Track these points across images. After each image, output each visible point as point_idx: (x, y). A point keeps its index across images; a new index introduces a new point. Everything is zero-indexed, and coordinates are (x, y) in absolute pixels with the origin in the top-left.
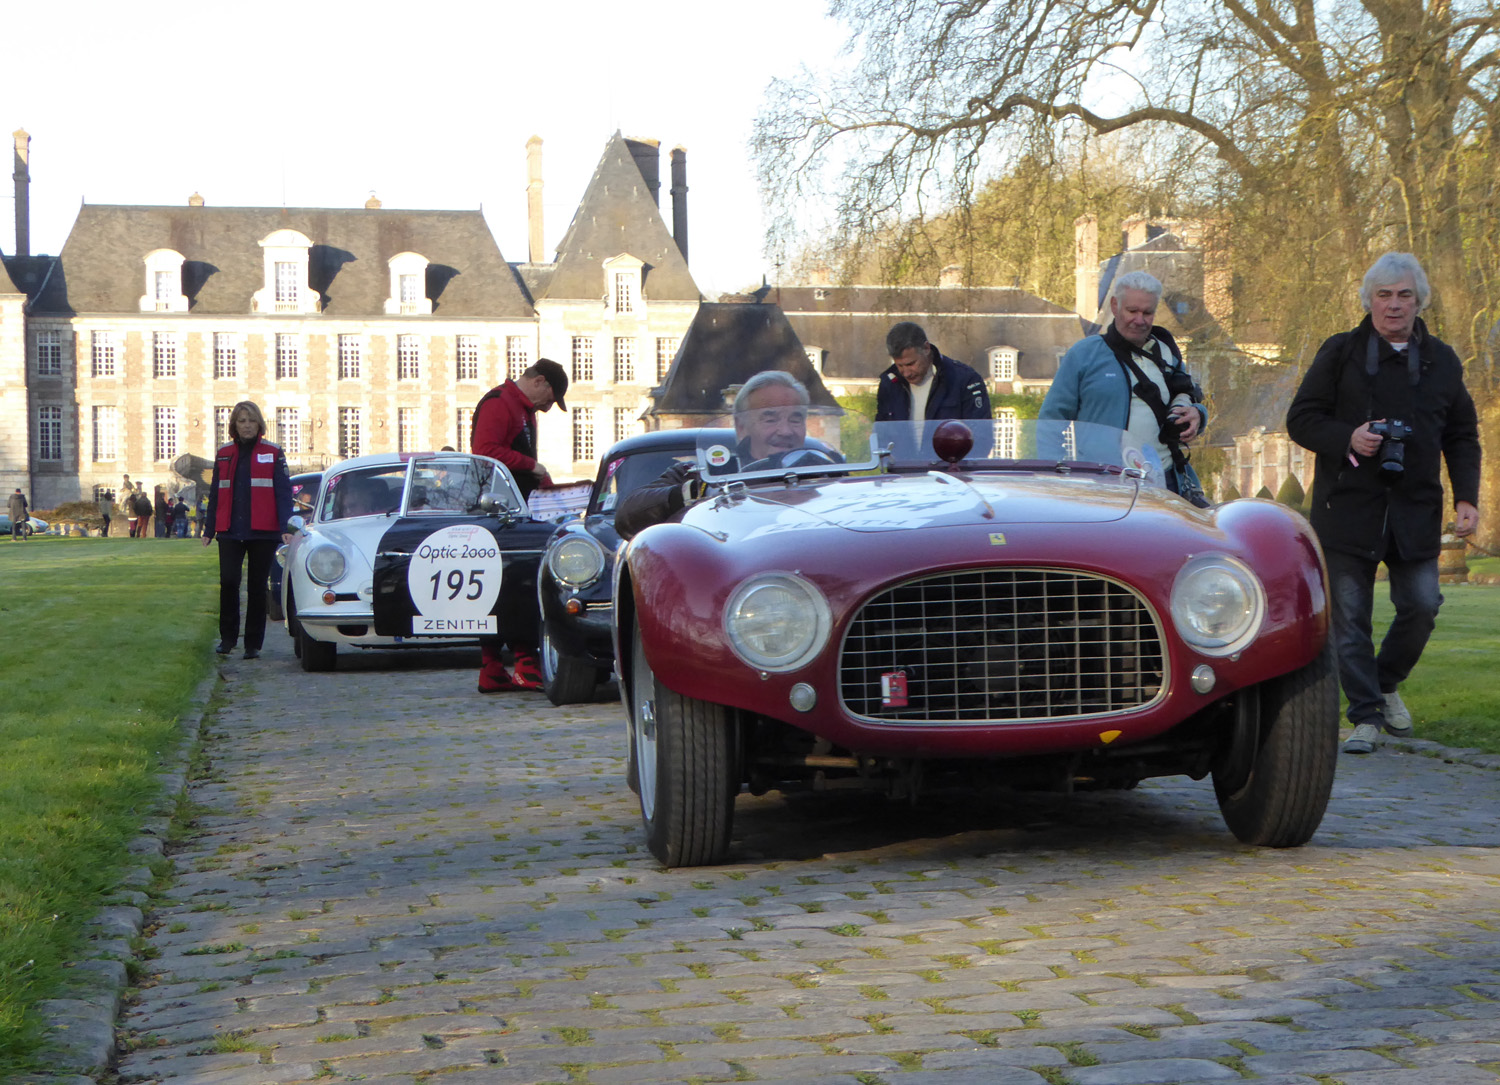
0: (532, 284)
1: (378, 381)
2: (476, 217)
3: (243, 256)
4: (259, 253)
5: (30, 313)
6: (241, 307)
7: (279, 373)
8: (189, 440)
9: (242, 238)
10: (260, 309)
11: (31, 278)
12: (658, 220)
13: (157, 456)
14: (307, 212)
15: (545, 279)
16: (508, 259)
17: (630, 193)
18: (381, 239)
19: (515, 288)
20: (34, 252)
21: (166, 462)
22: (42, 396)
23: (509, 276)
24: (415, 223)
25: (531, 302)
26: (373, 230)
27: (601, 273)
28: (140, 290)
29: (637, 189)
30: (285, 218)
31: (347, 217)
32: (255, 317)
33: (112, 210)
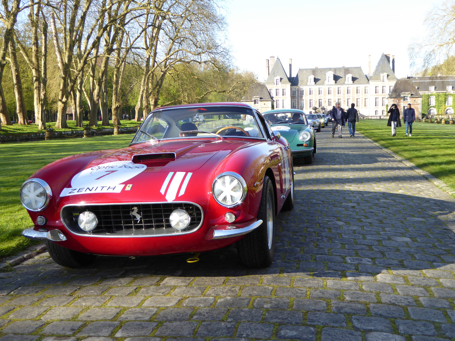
0: (369, 78)
1: (344, 94)
2: (360, 67)
3: (323, 75)
4: (326, 75)
5: (291, 86)
6: (323, 84)
7: (329, 94)
8: (315, 104)
9: (323, 73)
10: (326, 84)
11: (292, 80)
12: (390, 67)
13: (310, 107)
14: (333, 68)
15: (371, 77)
16: (365, 74)
17: (385, 63)
18: (345, 72)
19: (366, 79)
20: (292, 77)
21: (311, 108)
22: (293, 98)
23: (365, 77)
24: (350, 69)
25: (369, 81)
26: (343, 71)
27: (380, 76)
28: (307, 82)
29: (386, 62)
30: (330, 69)
31: (339, 69)
32: (325, 85)
33: (304, 69)
